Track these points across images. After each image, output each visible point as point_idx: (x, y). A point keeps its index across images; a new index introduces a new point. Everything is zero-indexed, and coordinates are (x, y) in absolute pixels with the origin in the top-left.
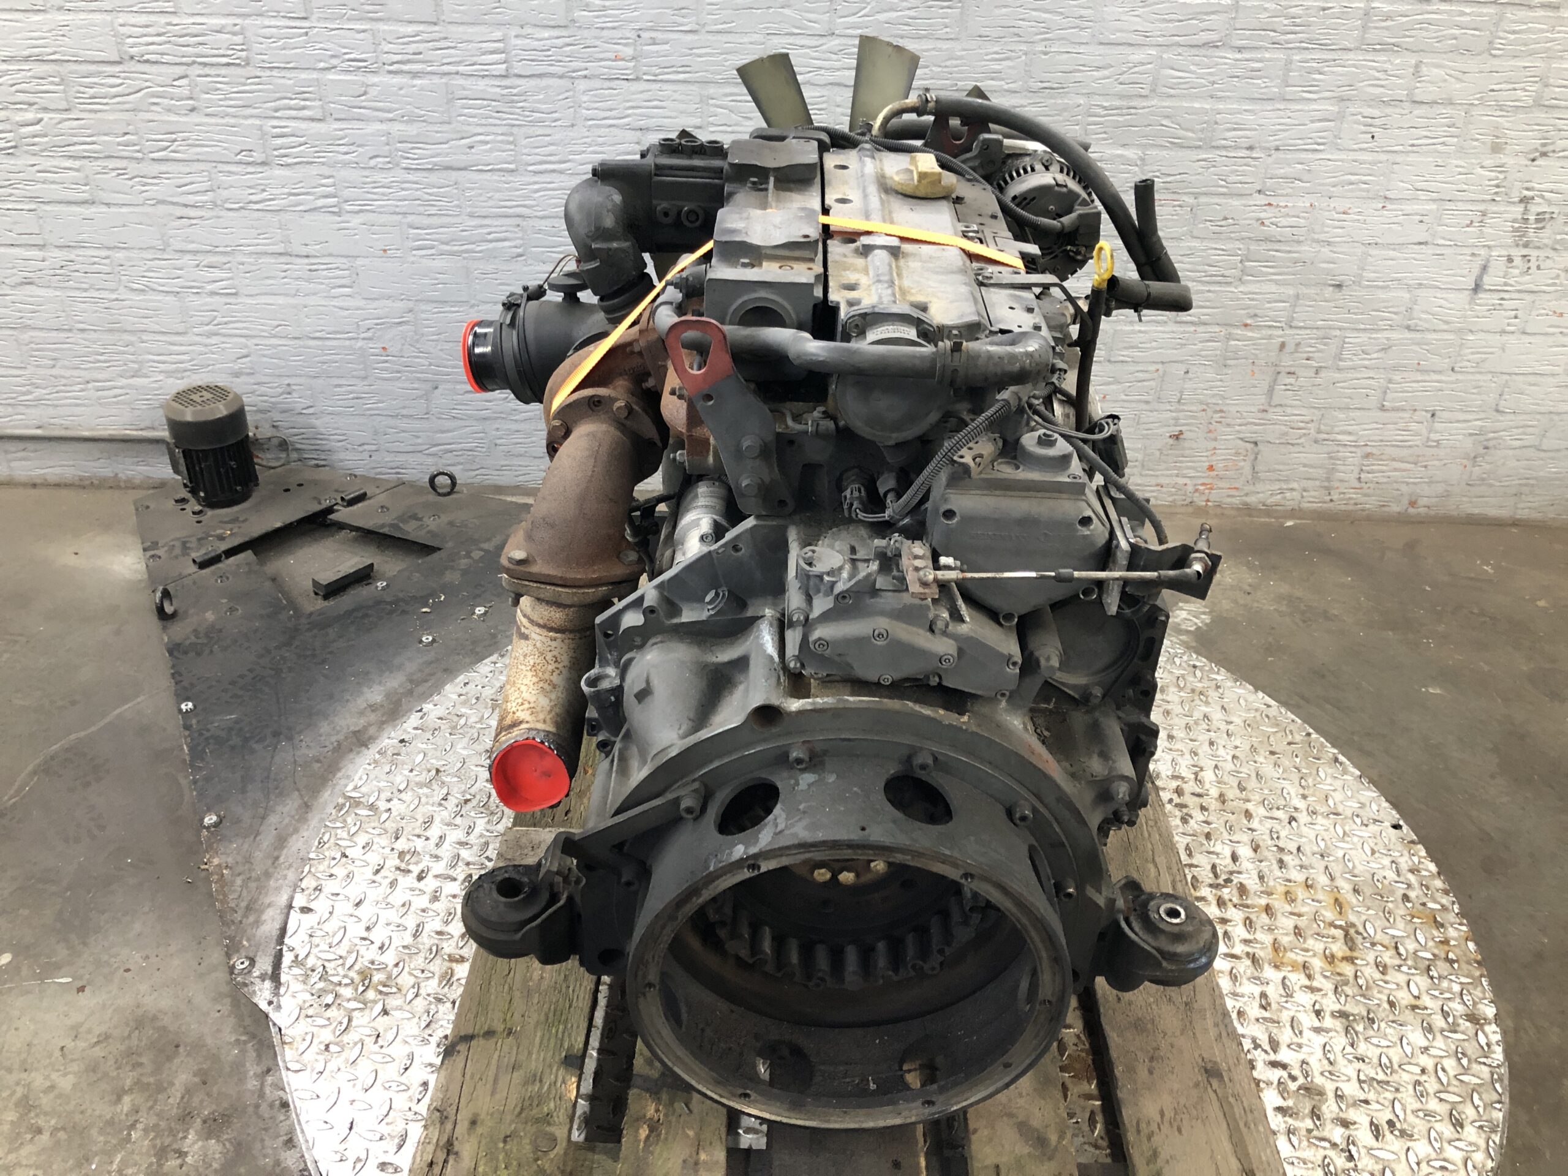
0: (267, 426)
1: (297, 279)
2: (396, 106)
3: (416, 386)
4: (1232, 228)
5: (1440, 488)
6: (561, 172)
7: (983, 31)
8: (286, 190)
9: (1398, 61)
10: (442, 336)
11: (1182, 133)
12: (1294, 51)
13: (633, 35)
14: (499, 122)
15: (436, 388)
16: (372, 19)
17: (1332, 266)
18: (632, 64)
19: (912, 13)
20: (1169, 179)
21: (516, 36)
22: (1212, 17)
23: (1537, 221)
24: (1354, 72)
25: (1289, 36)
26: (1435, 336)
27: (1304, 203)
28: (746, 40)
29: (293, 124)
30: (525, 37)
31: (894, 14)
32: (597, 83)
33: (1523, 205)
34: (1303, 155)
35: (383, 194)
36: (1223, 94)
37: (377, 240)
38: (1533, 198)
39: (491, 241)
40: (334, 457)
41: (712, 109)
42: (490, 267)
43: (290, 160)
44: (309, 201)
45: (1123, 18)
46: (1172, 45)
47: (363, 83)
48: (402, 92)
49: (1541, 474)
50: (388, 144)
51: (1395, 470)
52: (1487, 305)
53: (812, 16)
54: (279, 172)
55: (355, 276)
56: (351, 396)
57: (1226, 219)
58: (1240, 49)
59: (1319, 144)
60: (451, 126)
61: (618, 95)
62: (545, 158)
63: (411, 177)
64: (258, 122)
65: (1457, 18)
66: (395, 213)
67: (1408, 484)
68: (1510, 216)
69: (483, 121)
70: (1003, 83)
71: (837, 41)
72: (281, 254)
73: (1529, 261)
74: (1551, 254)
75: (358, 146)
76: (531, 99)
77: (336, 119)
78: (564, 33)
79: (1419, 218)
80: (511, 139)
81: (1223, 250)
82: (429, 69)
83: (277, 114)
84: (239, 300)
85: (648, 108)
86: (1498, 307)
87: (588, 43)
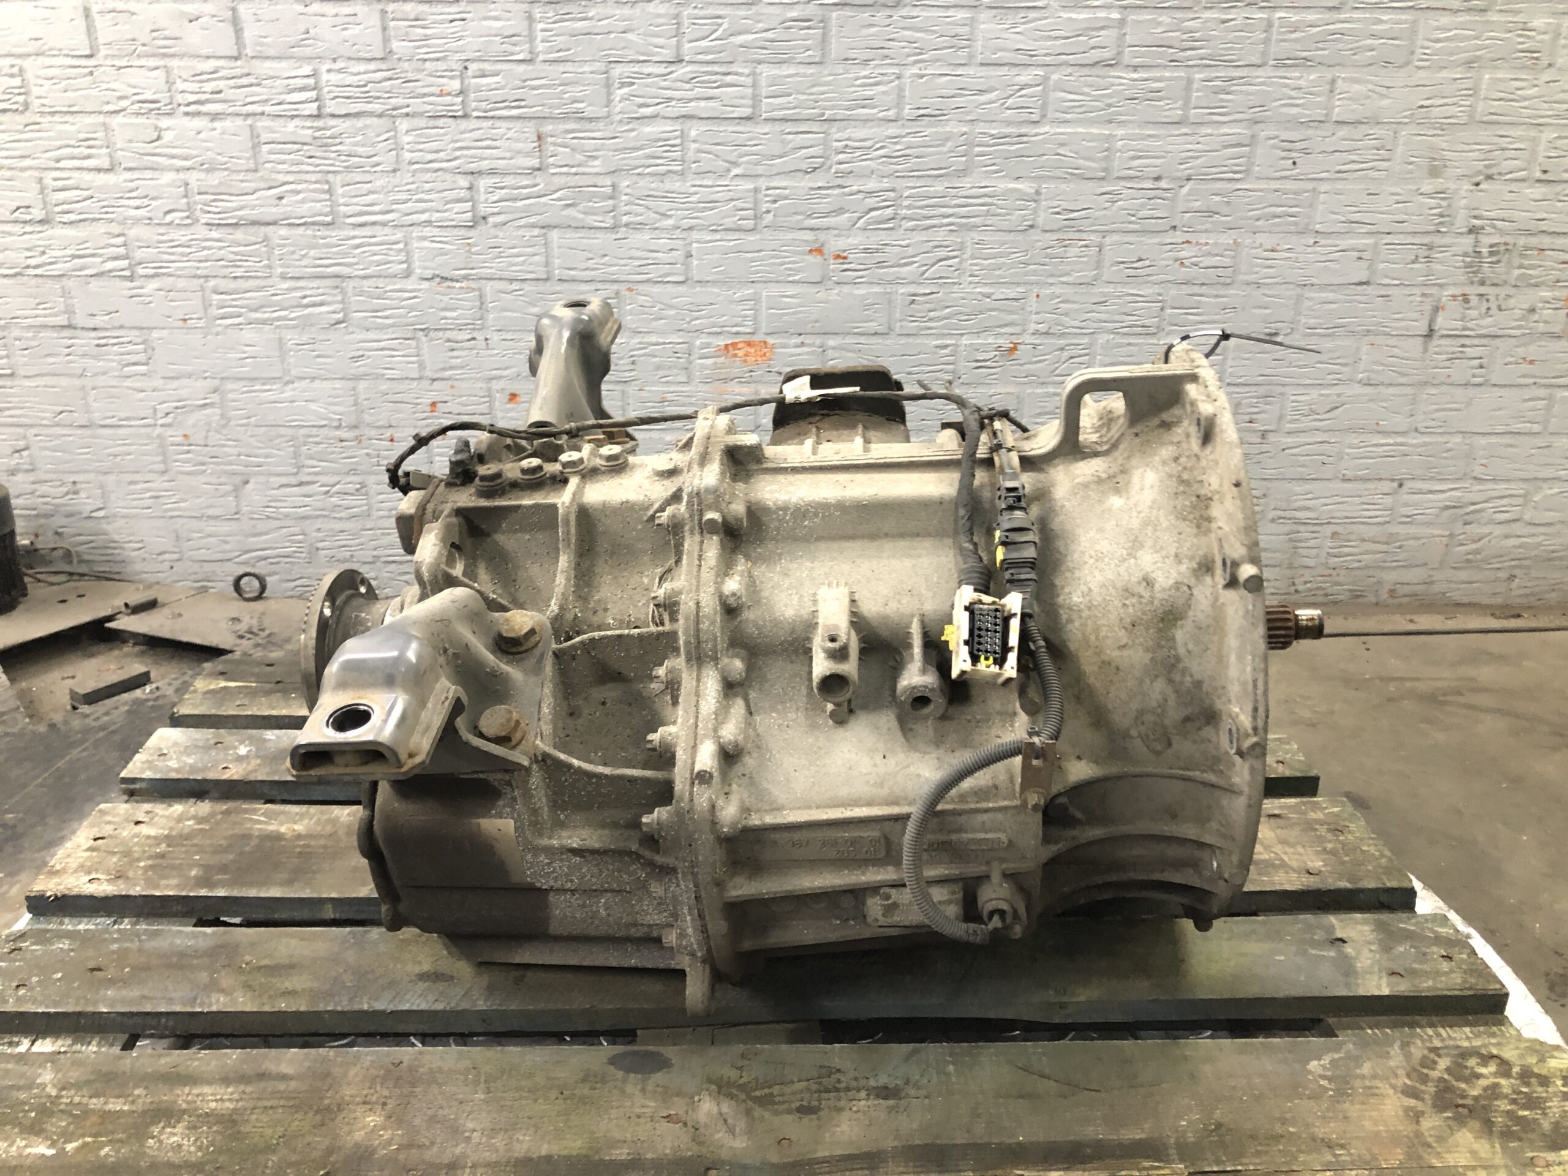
0: (50, 534)
1: (84, 355)
2: (195, 152)
3: (222, 480)
4: (1149, 271)
5: (1419, 574)
6: (384, 224)
7: (852, 54)
8: (69, 252)
9: (1312, 77)
10: (253, 420)
11: (1081, 162)
12: (1196, 69)
13: (458, 66)
14: (311, 168)
15: (247, 482)
16: (165, 55)
17: (1267, 311)
18: (459, 99)
19: (769, 35)
20: (1072, 215)
21: (329, 71)
22: (1102, 33)
23: (1491, 254)
24: (1264, 91)
25: (1189, 53)
26: (1391, 390)
27: (1226, 239)
28: (586, 68)
29: (76, 174)
30: (339, 71)
31: (751, 37)
32: (423, 122)
33: (1472, 236)
34: (1219, 185)
35: (182, 255)
36: (1124, 118)
37: (175, 308)
38: (1483, 228)
39: (307, 306)
40: (128, 569)
41: (552, 148)
42: (305, 338)
43: (72, 217)
44: (95, 265)
45: (1004, 36)
46: (1060, 65)
47: (156, 127)
48: (202, 136)
49: (1533, 553)
50: (186, 196)
51: (1367, 552)
52: (1447, 353)
53: (660, 41)
54: (59, 231)
55: (150, 351)
56: (148, 495)
57: (1140, 260)
58: (1135, 68)
59: (1235, 172)
60: (258, 175)
61: (445, 134)
62: (365, 209)
63: (215, 234)
64: (37, 174)
65: (1375, 27)
66: (194, 277)
67: (1382, 568)
68: (1459, 250)
69: (294, 168)
70: (875, 111)
71: (689, 68)
72: (63, 327)
73: (1488, 300)
74: (1512, 291)
75: (152, 199)
76: (348, 141)
77: (125, 169)
78: (383, 66)
79: (1356, 254)
80: (326, 187)
81: (1138, 295)
82: (231, 110)
83: (62, 164)
84: (17, 382)
85: (480, 148)
86: (1459, 355)
87: (410, 76)
